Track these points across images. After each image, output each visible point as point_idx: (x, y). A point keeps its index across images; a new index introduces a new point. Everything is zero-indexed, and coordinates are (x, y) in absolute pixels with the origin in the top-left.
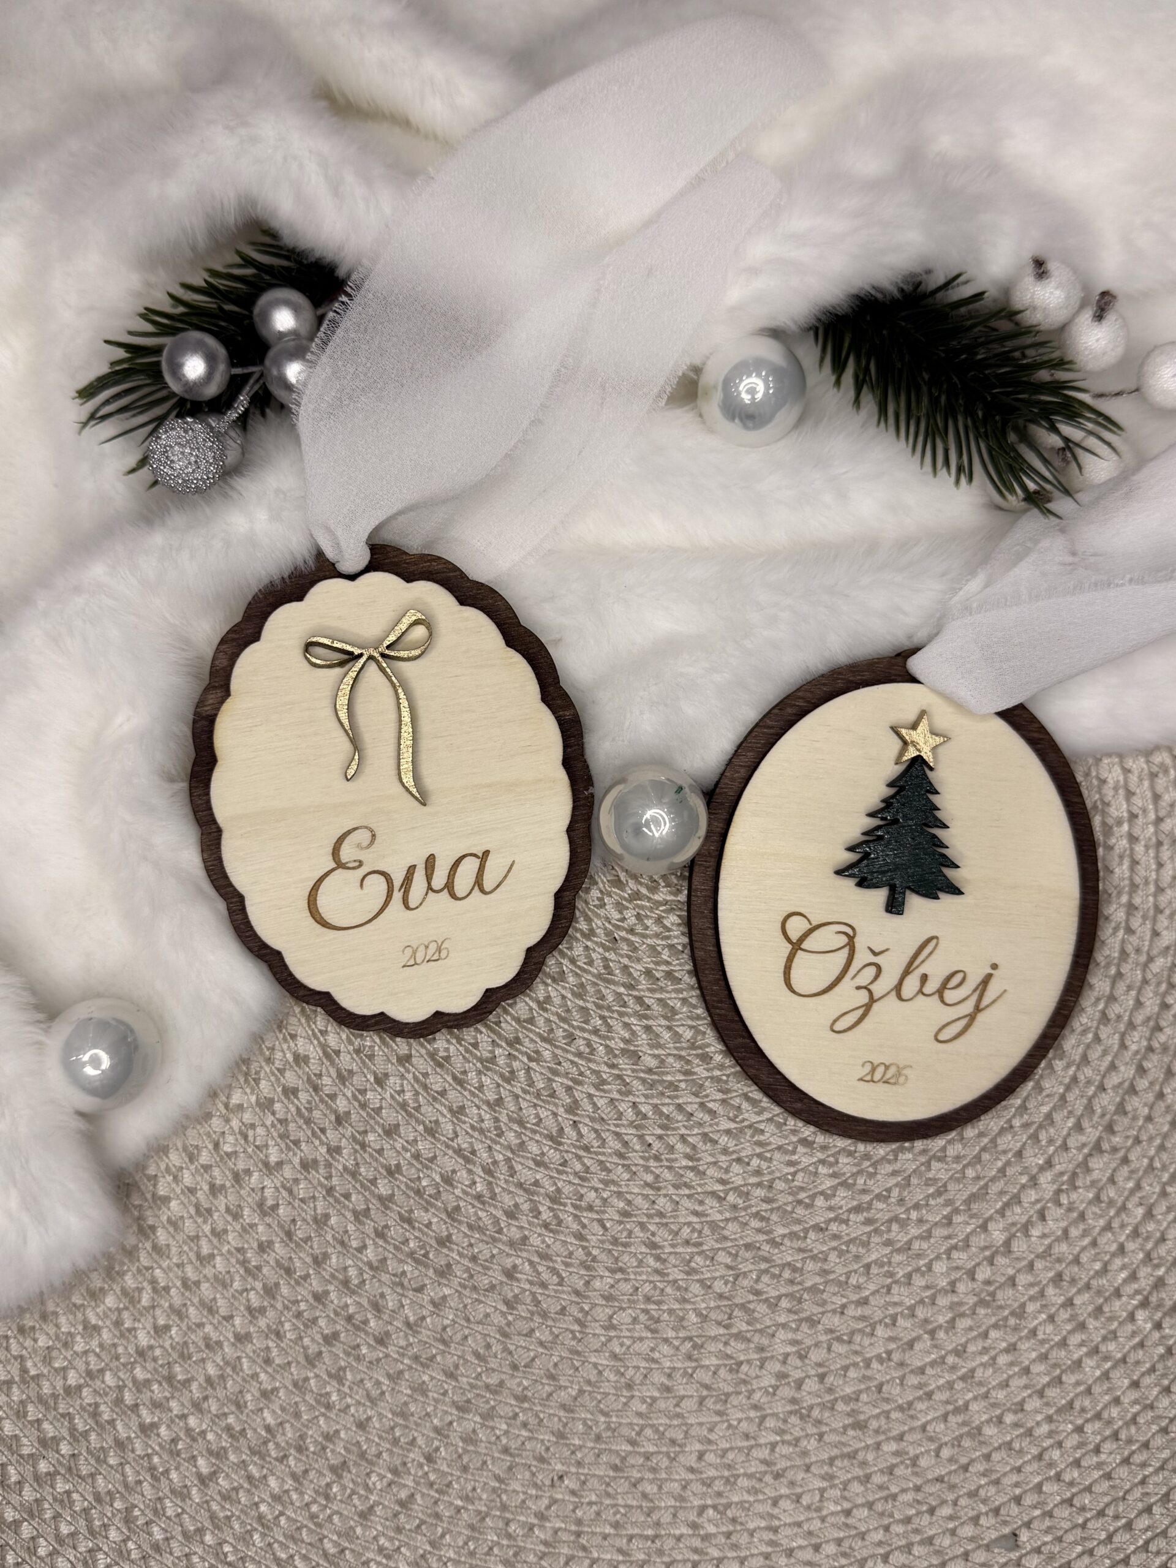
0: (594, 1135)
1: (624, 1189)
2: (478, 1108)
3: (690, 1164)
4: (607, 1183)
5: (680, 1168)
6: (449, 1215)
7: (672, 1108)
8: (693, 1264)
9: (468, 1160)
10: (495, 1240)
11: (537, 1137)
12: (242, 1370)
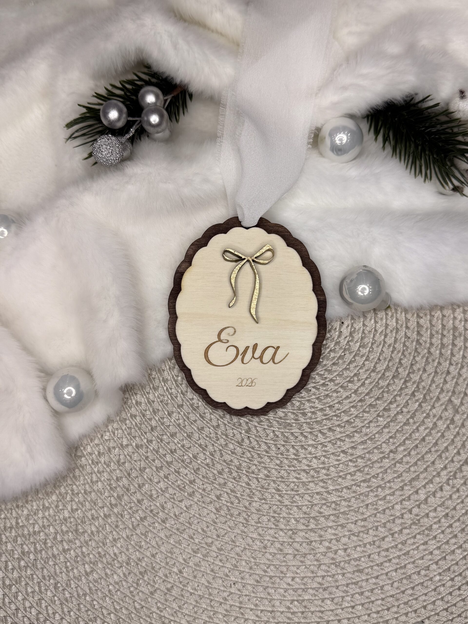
0: (256, 443)
1: (267, 466)
3: (296, 458)
4: (260, 463)
5: (291, 459)
6: (195, 471)
7: (289, 434)
8: (294, 499)
9: (204, 449)
10: (213, 483)
11: (233, 442)
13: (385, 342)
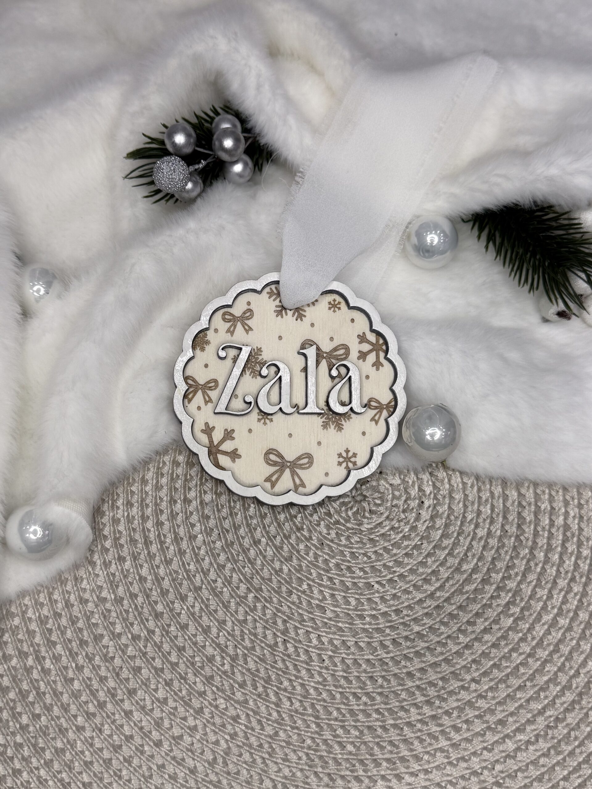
0: (294, 649)
1: (307, 683)
2: (233, 623)
3: (345, 675)
4: (296, 677)
5: (338, 676)
8: (338, 732)
10: (230, 698)
13: (475, 533)
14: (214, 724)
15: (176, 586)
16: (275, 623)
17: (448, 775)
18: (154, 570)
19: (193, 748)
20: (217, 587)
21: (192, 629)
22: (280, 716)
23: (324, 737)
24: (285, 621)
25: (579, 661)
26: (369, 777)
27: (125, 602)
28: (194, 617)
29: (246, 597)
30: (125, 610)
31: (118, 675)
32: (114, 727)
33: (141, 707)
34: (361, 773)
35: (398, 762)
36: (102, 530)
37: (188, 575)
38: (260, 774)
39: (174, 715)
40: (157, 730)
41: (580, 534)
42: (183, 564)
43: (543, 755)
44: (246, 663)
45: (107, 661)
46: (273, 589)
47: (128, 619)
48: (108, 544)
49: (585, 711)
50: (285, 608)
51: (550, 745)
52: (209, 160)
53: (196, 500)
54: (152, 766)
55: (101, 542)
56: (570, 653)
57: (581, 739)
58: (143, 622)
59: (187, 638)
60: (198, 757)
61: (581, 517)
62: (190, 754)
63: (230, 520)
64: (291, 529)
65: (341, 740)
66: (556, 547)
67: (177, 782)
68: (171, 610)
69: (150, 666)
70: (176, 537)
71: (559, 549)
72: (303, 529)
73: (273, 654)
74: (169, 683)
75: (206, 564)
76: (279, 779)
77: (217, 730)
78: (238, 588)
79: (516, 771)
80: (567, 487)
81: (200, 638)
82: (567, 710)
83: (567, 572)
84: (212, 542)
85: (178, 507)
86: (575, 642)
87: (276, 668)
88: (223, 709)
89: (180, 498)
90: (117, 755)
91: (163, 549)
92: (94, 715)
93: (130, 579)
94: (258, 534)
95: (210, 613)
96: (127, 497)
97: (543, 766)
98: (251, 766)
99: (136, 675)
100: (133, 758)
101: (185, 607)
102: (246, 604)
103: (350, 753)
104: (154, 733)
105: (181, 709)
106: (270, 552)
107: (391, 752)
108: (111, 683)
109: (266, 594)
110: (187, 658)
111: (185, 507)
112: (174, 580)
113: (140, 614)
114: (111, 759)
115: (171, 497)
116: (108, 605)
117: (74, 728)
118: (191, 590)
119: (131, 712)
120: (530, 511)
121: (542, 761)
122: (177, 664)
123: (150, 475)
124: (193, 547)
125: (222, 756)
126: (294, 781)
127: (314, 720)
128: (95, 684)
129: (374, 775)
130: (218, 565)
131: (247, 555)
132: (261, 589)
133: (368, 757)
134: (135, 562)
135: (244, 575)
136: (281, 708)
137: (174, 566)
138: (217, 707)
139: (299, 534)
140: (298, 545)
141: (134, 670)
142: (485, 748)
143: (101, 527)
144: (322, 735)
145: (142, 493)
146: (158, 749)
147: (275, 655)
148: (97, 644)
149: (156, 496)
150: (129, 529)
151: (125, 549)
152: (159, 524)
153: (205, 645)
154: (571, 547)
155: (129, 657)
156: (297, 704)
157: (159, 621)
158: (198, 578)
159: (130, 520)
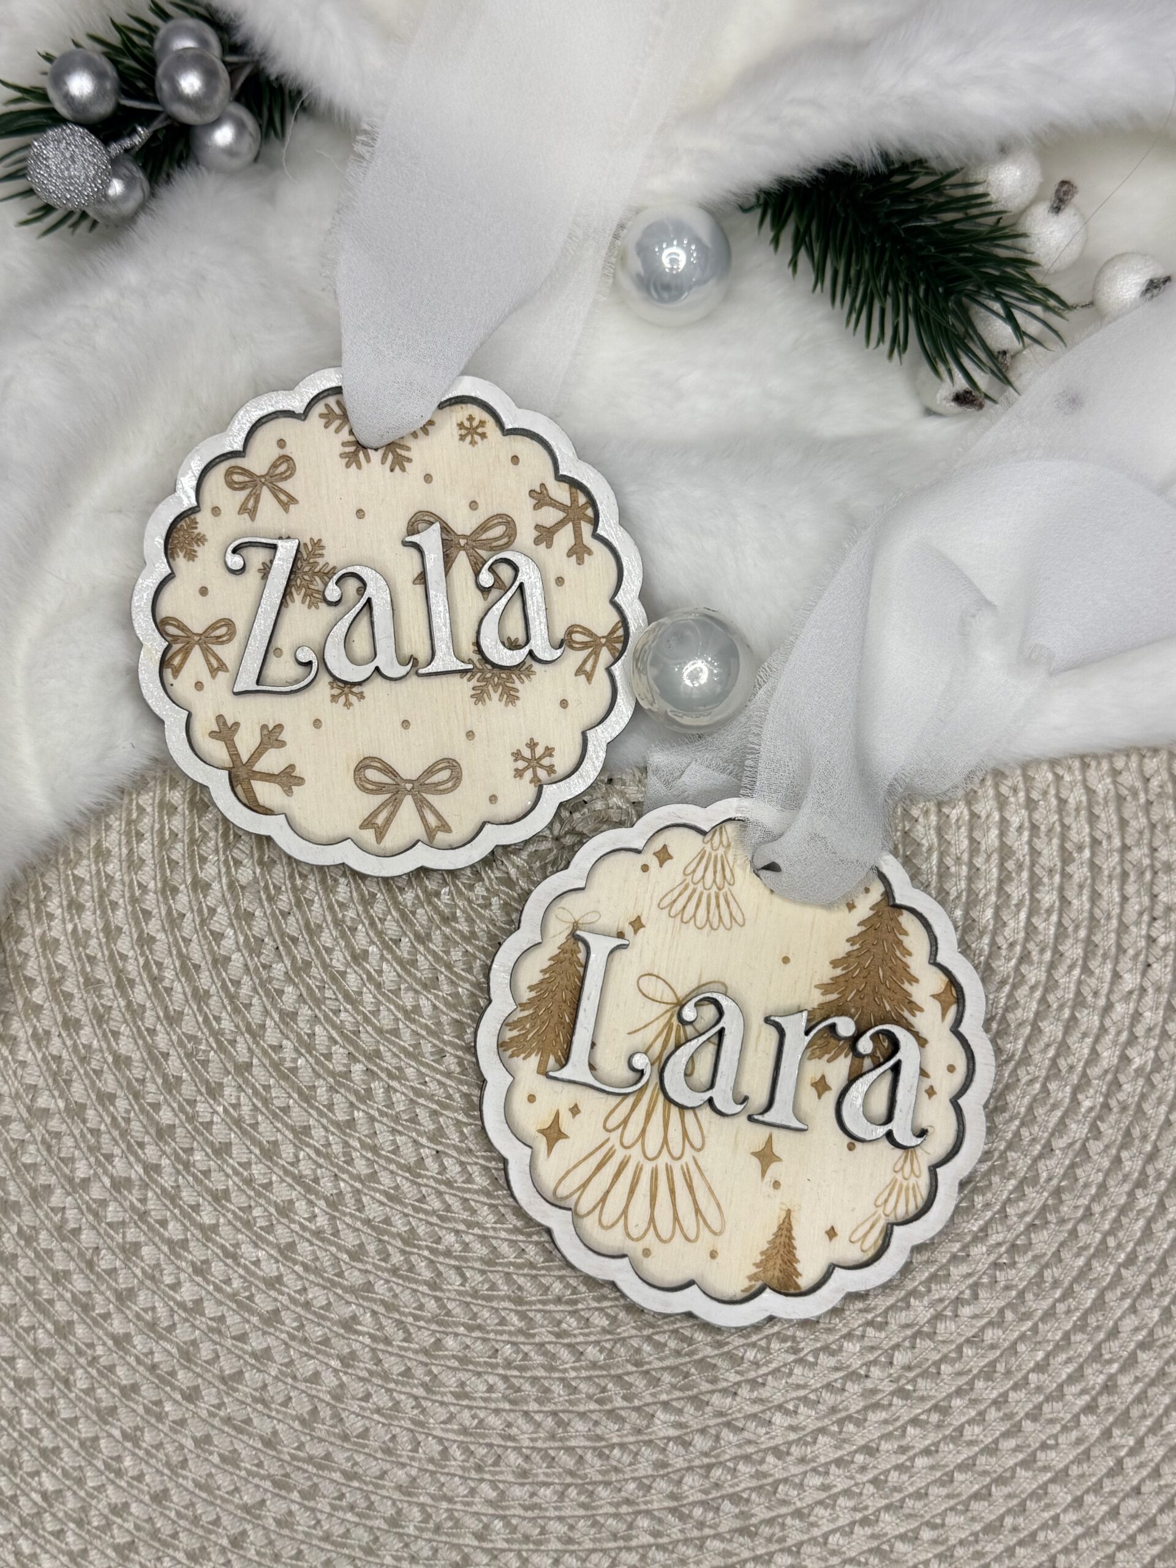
2: (326, 1129)
6: (281, 1251)
10: (334, 1284)
11: (393, 1167)
12: (20, 1423)
14: (305, 1341)
15: (195, 1068)
16: (414, 1120)
17: (798, 1387)
18: (144, 1039)
19: (266, 1396)
20: (283, 1060)
21: (239, 1153)
22: (442, 1306)
23: (537, 1340)
24: (434, 1114)
25: (1051, 1125)
26: (638, 1409)
27: (90, 1113)
28: (240, 1128)
29: (347, 1074)
30: (91, 1131)
31: (90, 1264)
32: (94, 1372)
33: (147, 1324)
34: (619, 1402)
35: (693, 1370)
36: (22, 967)
37: (218, 1041)
38: (412, 1431)
39: (220, 1332)
40: (185, 1367)
41: (1033, 864)
42: (206, 1020)
43: (991, 1324)
44: (361, 1209)
45: (64, 1238)
46: (404, 1050)
47: (99, 1149)
48: (38, 995)
49: (1070, 1226)
50: (433, 1086)
51: (1003, 1304)
52: (157, 124)
53: (220, 882)
54: (183, 1441)
55: (22, 994)
56: (1030, 1109)
57: (1066, 1284)
58: (133, 1149)
59: (230, 1171)
60: (278, 1412)
61: (1034, 828)
62: (259, 1407)
63: (298, 916)
64: (431, 920)
65: (574, 1340)
66: (986, 895)
67: (239, 1468)
68: (191, 1119)
69: (157, 1239)
70: (183, 965)
71: (993, 898)
72: (455, 918)
73: (416, 1183)
74: (201, 1270)
75: (255, 1015)
76: (451, 1436)
77: (312, 1352)
78: (328, 1056)
79: (937, 1364)
80: (1002, 768)
81: (257, 1170)
82: (1031, 1227)
83: (1012, 945)
84: (264, 966)
85: (182, 901)
86: (1038, 1086)
87: (426, 1212)
88: (322, 1308)
89: (184, 881)
90: (107, 1427)
91: (159, 991)
92: (50, 1353)
93: (94, 1064)
94: (361, 940)
95: (275, 1115)
96: (68, 892)
97: (993, 1347)
98: (391, 1417)
99: (129, 1260)
100: (142, 1430)
101: (220, 1109)
102: (349, 1089)
103: (594, 1365)
104: (181, 1374)
105: (232, 1319)
106: (389, 976)
107: (678, 1353)
108: (79, 1284)
109: (389, 1061)
110: (234, 1213)
111: (198, 899)
112: (189, 1055)
113: (124, 1134)
114: (96, 1439)
115: (165, 881)
116: (54, 1124)
117: (11, 1384)
118: (229, 1073)
119: (128, 1337)
120: (927, 827)
121: (990, 1335)
122: (215, 1228)
123: (112, 840)
124: (223, 981)
125: (328, 1404)
126: (483, 1436)
127: (513, 1307)
128: (46, 1290)
129: (648, 1405)
130: (281, 1012)
131: (340, 988)
132: (378, 1054)
133: (630, 1368)
134: (100, 1027)
135: (339, 1029)
136: (442, 1290)
137: (188, 1026)
138: (307, 1305)
139: (447, 931)
140: (447, 953)
141: (123, 1249)
142: (870, 1323)
143: (19, 960)
144: (533, 1336)
145: (100, 880)
146: (192, 1407)
147: (419, 1185)
148: (39, 1206)
149: (131, 881)
150: (80, 958)
151: (77, 1002)
152: (145, 941)
153: (271, 1183)
154: (1017, 891)
155: (110, 1225)
156: (475, 1278)
157: (166, 1143)
158: (241, 1047)
159: (79, 939)
